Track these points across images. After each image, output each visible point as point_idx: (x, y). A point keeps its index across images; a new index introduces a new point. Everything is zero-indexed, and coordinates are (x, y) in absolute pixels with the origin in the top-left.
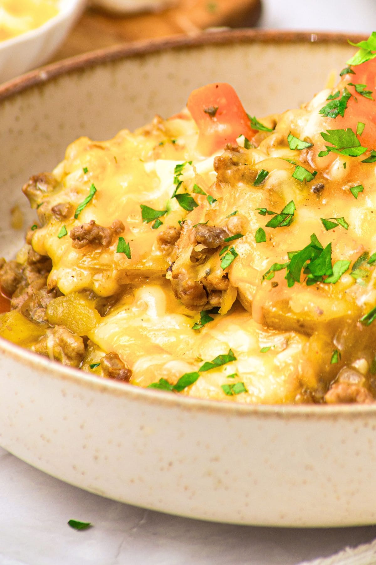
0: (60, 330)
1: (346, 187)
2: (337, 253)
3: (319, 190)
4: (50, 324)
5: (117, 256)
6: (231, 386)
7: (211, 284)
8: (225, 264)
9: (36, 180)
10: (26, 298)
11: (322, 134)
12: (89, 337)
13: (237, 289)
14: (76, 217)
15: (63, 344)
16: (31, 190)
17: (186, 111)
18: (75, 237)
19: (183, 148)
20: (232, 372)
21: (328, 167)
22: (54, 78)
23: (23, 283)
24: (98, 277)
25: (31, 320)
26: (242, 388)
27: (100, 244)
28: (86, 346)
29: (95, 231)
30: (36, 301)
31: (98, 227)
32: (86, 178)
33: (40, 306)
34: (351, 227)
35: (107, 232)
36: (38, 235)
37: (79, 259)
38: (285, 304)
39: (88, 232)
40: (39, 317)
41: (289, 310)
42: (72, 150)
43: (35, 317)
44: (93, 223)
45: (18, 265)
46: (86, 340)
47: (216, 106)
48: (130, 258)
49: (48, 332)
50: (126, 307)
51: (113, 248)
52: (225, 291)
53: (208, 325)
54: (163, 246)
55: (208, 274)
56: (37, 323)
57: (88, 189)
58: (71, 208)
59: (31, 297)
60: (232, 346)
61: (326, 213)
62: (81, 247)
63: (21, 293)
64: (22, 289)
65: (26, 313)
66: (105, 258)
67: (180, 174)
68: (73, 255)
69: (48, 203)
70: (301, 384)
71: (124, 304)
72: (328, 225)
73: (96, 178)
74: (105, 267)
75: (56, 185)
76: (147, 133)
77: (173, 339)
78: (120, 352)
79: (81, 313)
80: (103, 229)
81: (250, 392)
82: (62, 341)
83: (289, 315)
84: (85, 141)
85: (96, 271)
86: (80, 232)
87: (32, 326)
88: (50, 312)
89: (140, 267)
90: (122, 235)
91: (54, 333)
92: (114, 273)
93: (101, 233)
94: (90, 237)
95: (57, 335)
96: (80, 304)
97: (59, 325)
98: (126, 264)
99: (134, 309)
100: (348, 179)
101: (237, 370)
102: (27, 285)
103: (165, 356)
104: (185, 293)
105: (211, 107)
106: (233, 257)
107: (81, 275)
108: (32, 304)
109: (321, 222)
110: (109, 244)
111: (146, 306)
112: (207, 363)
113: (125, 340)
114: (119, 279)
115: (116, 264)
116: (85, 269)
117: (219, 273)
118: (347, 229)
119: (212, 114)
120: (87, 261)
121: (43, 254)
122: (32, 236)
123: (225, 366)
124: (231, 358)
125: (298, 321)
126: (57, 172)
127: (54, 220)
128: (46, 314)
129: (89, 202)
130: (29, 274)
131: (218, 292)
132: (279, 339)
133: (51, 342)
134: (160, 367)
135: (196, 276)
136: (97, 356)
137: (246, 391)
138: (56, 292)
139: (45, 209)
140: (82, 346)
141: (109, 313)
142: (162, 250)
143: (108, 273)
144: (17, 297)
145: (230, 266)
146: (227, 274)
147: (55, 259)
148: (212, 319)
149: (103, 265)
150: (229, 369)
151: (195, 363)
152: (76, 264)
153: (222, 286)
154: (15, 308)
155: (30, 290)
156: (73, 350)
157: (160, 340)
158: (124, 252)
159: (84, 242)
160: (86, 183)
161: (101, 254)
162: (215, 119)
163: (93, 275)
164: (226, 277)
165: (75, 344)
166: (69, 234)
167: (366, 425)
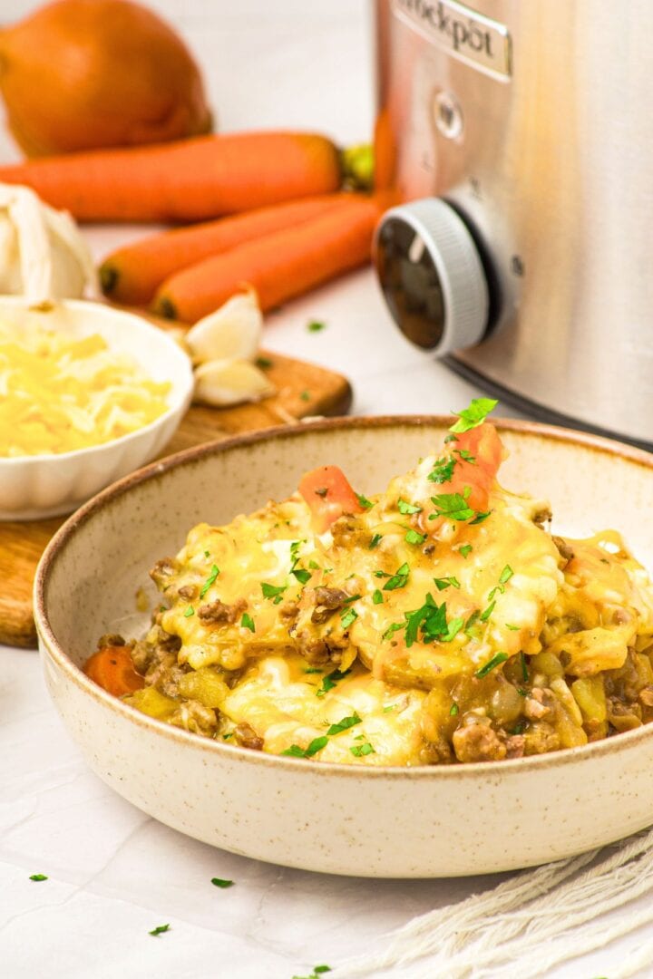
0: (194, 705)
1: (455, 548)
2: (450, 613)
3: (430, 551)
4: (183, 698)
5: (243, 631)
6: (359, 748)
7: (333, 642)
8: (346, 623)
9: (162, 565)
10: (159, 675)
11: (432, 499)
12: (220, 709)
13: (358, 649)
14: (202, 597)
15: (197, 717)
16: (158, 574)
17: (296, 495)
18: (202, 616)
19: (297, 528)
20: (359, 734)
21: (438, 529)
22: (170, 469)
23: (155, 661)
24: (226, 651)
25: (166, 695)
26: (370, 749)
27: (226, 621)
28: (218, 718)
29: (220, 609)
30: (169, 678)
31: (222, 605)
32: (208, 560)
33: (173, 682)
34: (462, 586)
35: (232, 610)
36: (166, 617)
37: (206, 636)
38: (404, 662)
39: (214, 610)
40: (173, 692)
41: (408, 667)
42: (193, 535)
43: (169, 693)
44: (218, 602)
45: (149, 645)
46: (217, 711)
47: (326, 487)
48: (254, 631)
49: (182, 706)
50: (252, 679)
51: (238, 624)
52: (346, 648)
53: (332, 691)
54: (285, 619)
55: (329, 633)
56: (171, 698)
57: (211, 572)
58: (196, 589)
59: (163, 674)
60: (357, 708)
61: (437, 574)
62: (208, 624)
63: (154, 671)
64: (155, 667)
65: (160, 689)
66: (231, 633)
67: (297, 552)
68: (201, 632)
69: (174, 585)
70: (424, 740)
71: (249, 677)
72: (440, 585)
73: (218, 560)
74: (231, 643)
75: (180, 569)
76: (262, 517)
77: (299, 707)
78: (250, 722)
79: (211, 687)
80: (228, 607)
81: (377, 751)
82: (195, 714)
83: (408, 672)
84: (204, 527)
85: (222, 647)
86: (206, 611)
87: (166, 701)
88: (182, 686)
89: (264, 640)
90: (245, 612)
91: (188, 707)
92: (241, 648)
93: (226, 611)
94: (216, 615)
95: (190, 709)
96: (209, 678)
97: (192, 699)
98: (251, 638)
99: (260, 681)
100: (457, 540)
101: (363, 732)
102: (159, 663)
103: (294, 724)
104: (309, 651)
105: (322, 488)
106: (353, 617)
107: (209, 651)
108: (164, 681)
109: (433, 581)
110: (234, 620)
111: (270, 678)
112: (334, 725)
113: (253, 711)
114: (245, 653)
115: (242, 638)
116: (213, 645)
117: (340, 631)
118: (459, 588)
119: (323, 495)
120: (215, 638)
121: (172, 633)
122: (162, 617)
123: (352, 729)
124: (355, 720)
125: (418, 678)
126: (181, 557)
127: (181, 601)
128: (178, 688)
129: (213, 583)
130: (160, 653)
131: (339, 650)
132: (400, 698)
133: (185, 715)
134: (290, 734)
135: (319, 634)
136: (230, 727)
137: (374, 752)
138: (187, 668)
139: (172, 592)
140: (215, 719)
141: (236, 686)
142: (283, 623)
143: (235, 648)
144: (150, 674)
145: (351, 625)
146: (348, 633)
147: (184, 637)
148: (335, 685)
149: (230, 640)
150: (356, 731)
151: (323, 728)
152: (204, 641)
153: (343, 644)
154: (149, 685)
155: (162, 668)
156: (207, 722)
157: (289, 708)
158: (248, 626)
159: (211, 620)
160: (208, 565)
161: (228, 629)
162: (326, 499)
163: (221, 651)
164: (346, 636)
165: (208, 716)
166: (196, 613)
167: (489, 782)
